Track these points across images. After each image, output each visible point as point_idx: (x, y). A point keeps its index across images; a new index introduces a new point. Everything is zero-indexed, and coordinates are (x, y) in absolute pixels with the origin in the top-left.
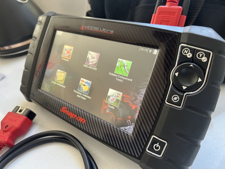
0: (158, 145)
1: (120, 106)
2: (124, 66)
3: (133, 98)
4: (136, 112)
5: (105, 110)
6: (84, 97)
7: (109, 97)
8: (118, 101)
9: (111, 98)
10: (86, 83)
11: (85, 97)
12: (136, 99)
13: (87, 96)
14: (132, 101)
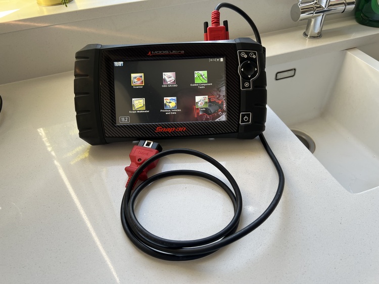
0: (246, 117)
1: (210, 106)
2: (202, 76)
3: (217, 96)
4: (223, 105)
5: (198, 113)
6: (173, 112)
7: (198, 103)
8: (206, 102)
9: (200, 103)
10: (171, 100)
11: (175, 112)
12: (220, 96)
13: (176, 110)
14: (217, 99)
